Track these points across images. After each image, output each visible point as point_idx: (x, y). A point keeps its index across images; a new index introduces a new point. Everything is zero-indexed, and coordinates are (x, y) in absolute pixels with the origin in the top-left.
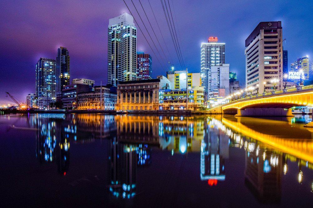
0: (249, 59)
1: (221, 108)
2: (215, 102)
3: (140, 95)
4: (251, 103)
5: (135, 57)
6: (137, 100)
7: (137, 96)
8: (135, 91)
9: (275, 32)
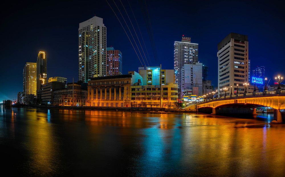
0: (221, 61)
1: (196, 106)
2: (189, 100)
4: (225, 102)
6: (108, 96)
7: (108, 92)
8: (106, 87)
9: (243, 43)
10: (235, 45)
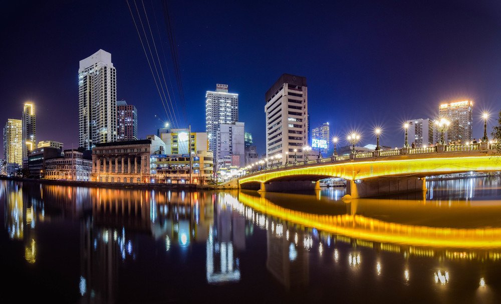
0: (270, 118)
1: (238, 181)
2: (228, 174)
3: (123, 162)
5: (115, 110)
6: (120, 168)
7: (120, 163)
8: (117, 157)
9: (300, 89)
10: (289, 94)
